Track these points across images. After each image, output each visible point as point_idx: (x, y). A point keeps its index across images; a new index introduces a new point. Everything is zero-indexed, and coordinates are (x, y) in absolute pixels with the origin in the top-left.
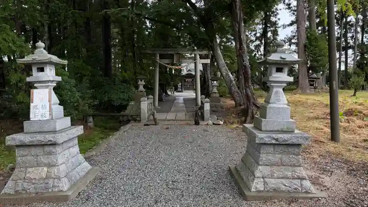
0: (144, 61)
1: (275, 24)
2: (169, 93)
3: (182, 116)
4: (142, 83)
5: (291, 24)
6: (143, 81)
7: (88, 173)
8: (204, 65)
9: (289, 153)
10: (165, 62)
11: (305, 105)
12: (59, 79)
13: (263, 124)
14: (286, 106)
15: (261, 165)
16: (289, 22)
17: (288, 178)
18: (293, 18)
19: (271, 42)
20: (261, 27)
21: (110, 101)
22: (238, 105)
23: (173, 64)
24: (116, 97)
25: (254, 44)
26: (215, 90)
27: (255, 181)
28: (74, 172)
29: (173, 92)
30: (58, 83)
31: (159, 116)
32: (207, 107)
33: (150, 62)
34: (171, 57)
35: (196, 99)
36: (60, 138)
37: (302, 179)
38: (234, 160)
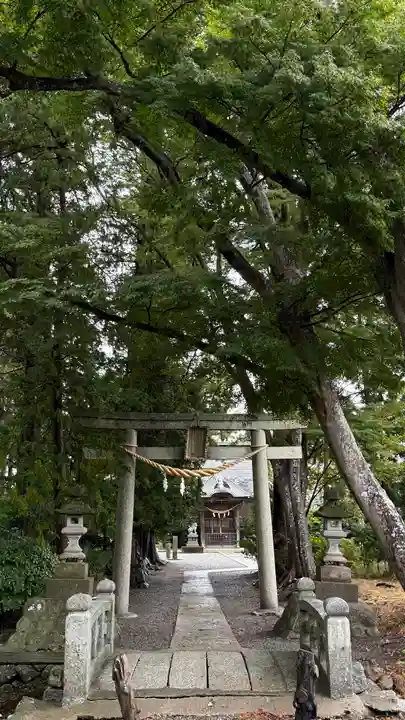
0: (89, 453)
4: (75, 529)
6: (81, 520)
26: (336, 553)
29: (175, 554)
31: (140, 673)
32: (339, 632)
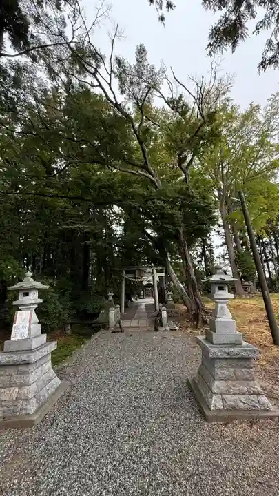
0: (114, 276)
1: (210, 245)
2: (134, 300)
3: (143, 322)
4: (111, 294)
5: (223, 245)
6: (112, 292)
7: (57, 390)
8: (161, 278)
9: (241, 367)
10: (129, 277)
11: (244, 309)
12: (41, 301)
13: (214, 337)
14: (232, 320)
15: (217, 380)
16: (220, 244)
17: (244, 394)
18: (223, 241)
19: (209, 258)
20: (200, 247)
21: (85, 310)
22: (189, 310)
23: (135, 278)
24: (90, 306)
25: (197, 260)
26: (170, 298)
27: (214, 397)
28: (44, 390)
30: (40, 305)
31: (125, 324)
32: (164, 314)
33: (118, 277)
34: (134, 272)
35: (155, 304)
36: (34, 357)
37: (258, 394)
38: (191, 369)
